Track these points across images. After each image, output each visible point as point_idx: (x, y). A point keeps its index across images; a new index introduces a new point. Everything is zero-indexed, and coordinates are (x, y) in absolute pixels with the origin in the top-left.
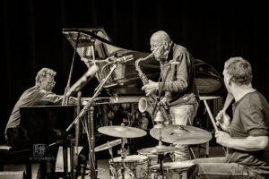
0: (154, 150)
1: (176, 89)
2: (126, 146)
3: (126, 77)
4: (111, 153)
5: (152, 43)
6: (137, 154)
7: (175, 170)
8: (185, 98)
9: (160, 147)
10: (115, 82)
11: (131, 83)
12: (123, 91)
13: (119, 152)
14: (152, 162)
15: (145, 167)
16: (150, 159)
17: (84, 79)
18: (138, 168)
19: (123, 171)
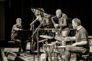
0: (55, 42)
1: (63, 26)
2: (47, 41)
3: (49, 23)
4: (43, 43)
5: (56, 13)
6: (50, 43)
7: (61, 48)
8: (66, 29)
9: (57, 42)
10: (46, 24)
11: (50, 24)
12: (48, 27)
13: (45, 43)
14: (55, 46)
15: (53, 47)
16: (54, 45)
17: (35, 21)
18: (51, 47)
19: (46, 48)
